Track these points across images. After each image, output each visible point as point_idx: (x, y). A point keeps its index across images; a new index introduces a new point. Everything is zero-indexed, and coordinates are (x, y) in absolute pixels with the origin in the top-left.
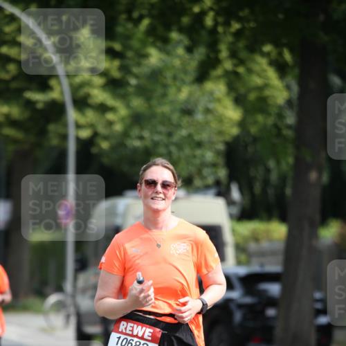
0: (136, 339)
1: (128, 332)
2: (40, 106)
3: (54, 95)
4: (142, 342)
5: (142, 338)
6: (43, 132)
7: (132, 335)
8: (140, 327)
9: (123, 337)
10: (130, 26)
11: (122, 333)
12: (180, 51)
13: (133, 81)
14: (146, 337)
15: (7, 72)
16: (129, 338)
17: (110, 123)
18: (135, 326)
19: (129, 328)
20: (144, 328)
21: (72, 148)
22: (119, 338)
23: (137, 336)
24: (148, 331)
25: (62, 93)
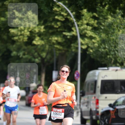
0: (58, 113)
1: (56, 111)
2: (68, 37)
3: (74, 33)
4: (60, 113)
5: (60, 112)
6: (69, 47)
7: (57, 112)
8: (59, 110)
9: (55, 112)
10: (101, 8)
11: (54, 111)
12: (120, 17)
13: (102, 28)
14: (61, 111)
15: (57, 25)
16: (56, 113)
17: (94, 43)
18: (57, 109)
19: (56, 110)
20: (60, 110)
21: (79, 52)
22: (54, 113)
23: (58, 112)
24: (61, 110)
25: (76, 32)
